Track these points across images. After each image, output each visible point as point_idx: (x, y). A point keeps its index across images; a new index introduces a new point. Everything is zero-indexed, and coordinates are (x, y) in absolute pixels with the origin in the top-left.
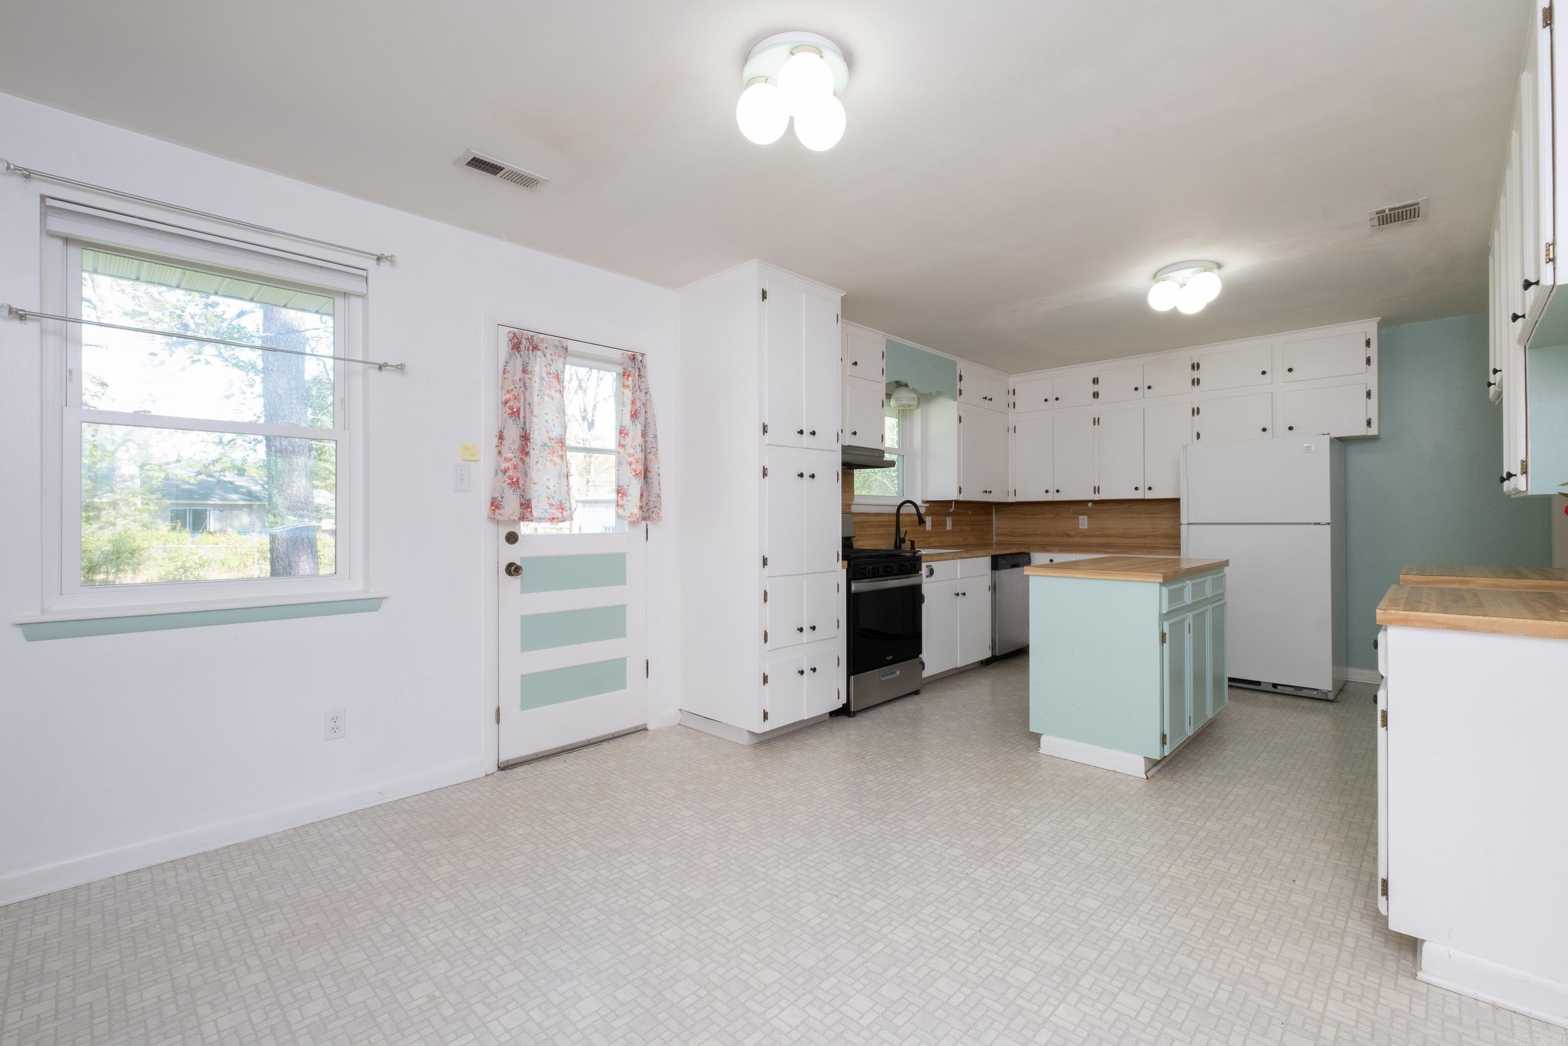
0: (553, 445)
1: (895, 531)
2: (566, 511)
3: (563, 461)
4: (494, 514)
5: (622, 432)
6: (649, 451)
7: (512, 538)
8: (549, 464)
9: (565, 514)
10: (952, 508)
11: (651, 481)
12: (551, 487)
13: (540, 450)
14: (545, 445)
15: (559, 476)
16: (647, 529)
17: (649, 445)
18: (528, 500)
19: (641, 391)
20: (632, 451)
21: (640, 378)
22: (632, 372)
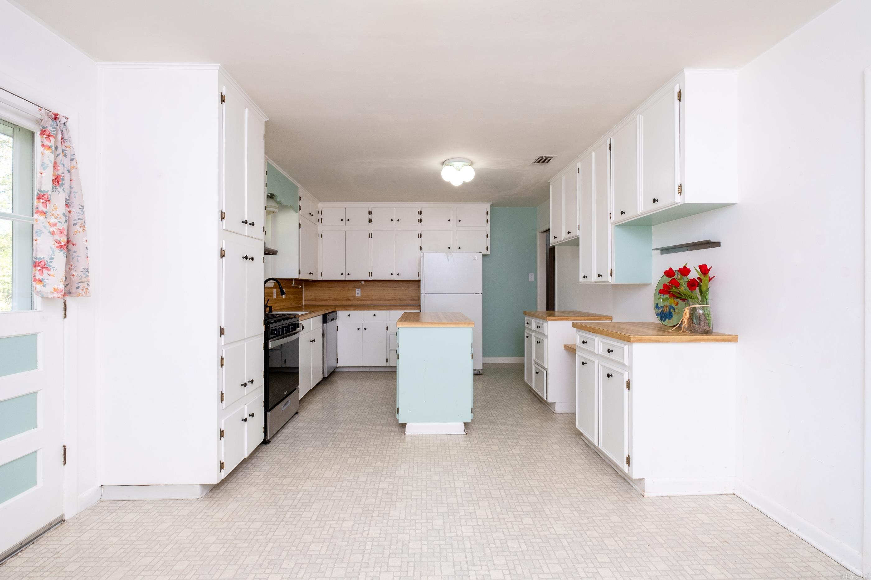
6: (74, 222)
10: (293, 283)
11: (75, 254)
16: (66, 304)
17: (74, 216)
20: (53, 220)
22: (54, 133)
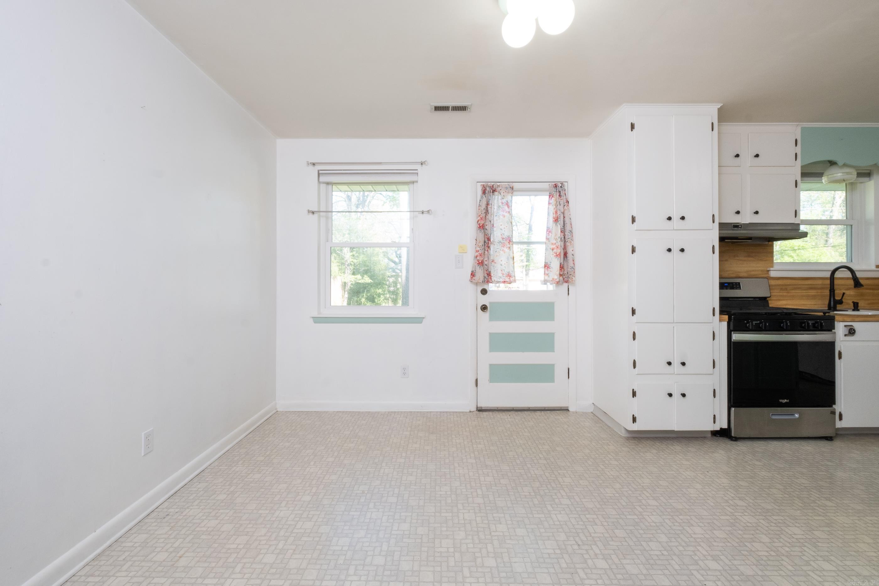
0: (504, 241)
1: (829, 294)
2: (512, 277)
3: (510, 250)
4: (472, 279)
5: (549, 231)
6: (567, 240)
7: (484, 292)
8: (501, 252)
9: (512, 279)
11: (568, 259)
12: (503, 264)
13: (497, 245)
14: (500, 242)
15: (508, 259)
16: (568, 288)
17: (566, 237)
18: (489, 272)
19: (560, 205)
20: (555, 242)
21: (560, 197)
22: (555, 194)
